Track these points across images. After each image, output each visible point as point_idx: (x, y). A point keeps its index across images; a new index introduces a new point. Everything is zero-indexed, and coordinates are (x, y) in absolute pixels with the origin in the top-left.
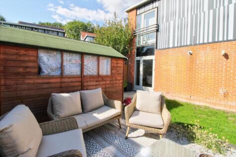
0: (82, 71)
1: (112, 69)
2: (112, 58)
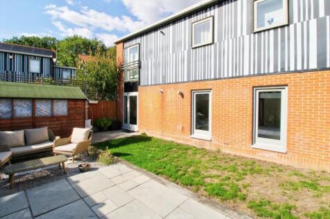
0: (33, 112)
1: (68, 110)
2: (69, 100)
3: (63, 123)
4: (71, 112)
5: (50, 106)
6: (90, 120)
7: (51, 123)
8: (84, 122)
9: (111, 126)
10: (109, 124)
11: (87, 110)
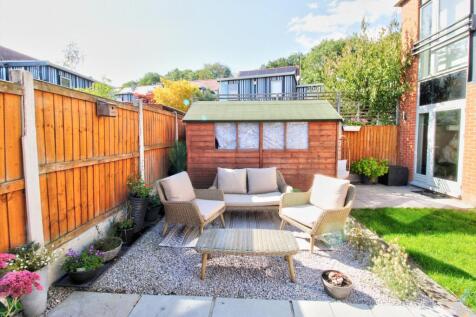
0: (260, 144)
1: (309, 140)
2: (311, 122)
3: (299, 163)
4: (312, 143)
5: (282, 133)
6: (345, 161)
7: (283, 161)
8: (336, 163)
9: (386, 175)
10: (382, 171)
11: (340, 143)
